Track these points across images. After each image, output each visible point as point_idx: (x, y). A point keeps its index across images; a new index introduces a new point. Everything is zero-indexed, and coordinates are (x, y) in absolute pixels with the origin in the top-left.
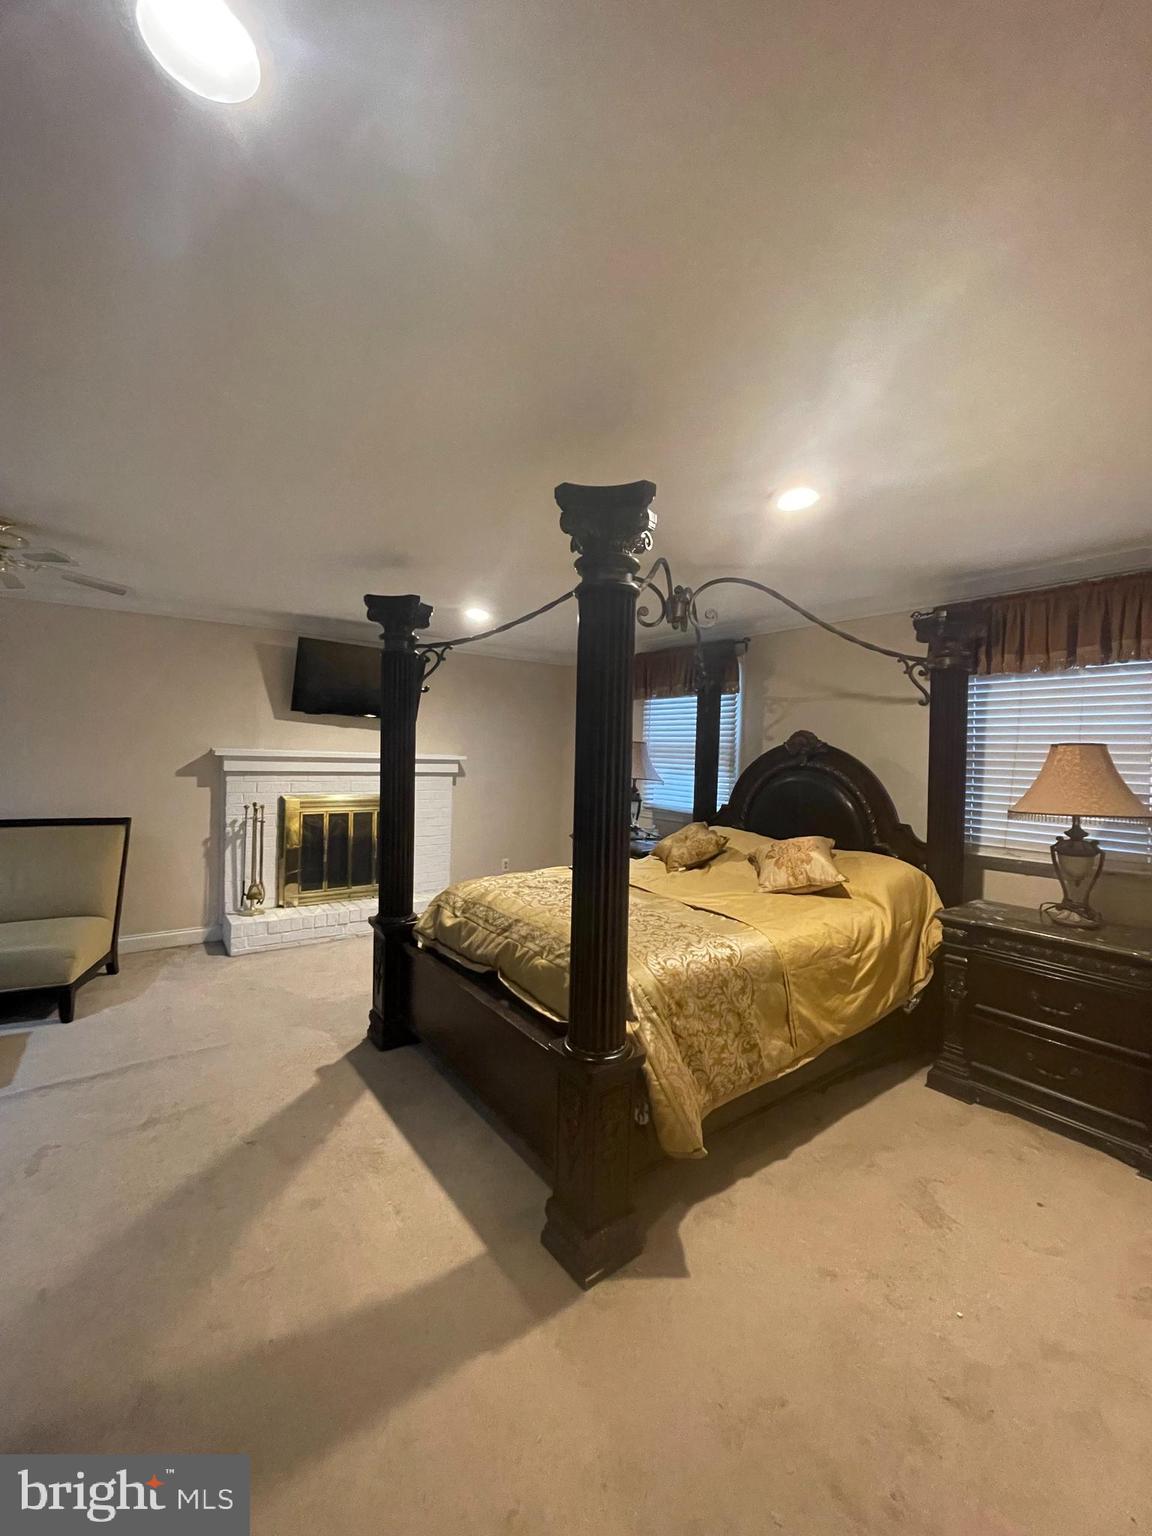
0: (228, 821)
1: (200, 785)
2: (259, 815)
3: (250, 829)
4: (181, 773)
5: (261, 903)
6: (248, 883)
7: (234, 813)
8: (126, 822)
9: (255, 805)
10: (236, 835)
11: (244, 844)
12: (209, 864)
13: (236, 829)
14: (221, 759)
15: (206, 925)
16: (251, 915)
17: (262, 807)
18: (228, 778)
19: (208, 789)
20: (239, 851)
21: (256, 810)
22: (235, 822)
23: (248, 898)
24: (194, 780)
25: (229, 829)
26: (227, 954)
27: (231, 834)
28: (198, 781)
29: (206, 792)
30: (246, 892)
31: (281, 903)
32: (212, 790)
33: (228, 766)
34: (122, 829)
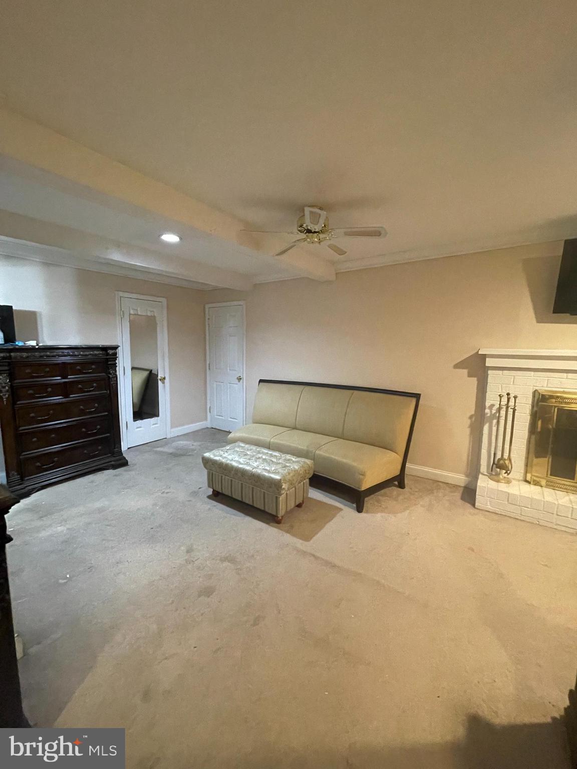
0: (488, 404)
1: (470, 375)
2: (512, 403)
3: (503, 413)
4: (456, 366)
5: (508, 474)
6: (499, 456)
7: (491, 399)
8: (417, 396)
9: (508, 394)
10: (493, 416)
11: (498, 422)
12: (472, 433)
13: (494, 411)
14: (484, 357)
15: (467, 476)
16: (498, 481)
17: (515, 397)
18: (490, 372)
19: (476, 379)
20: (494, 429)
21: (508, 399)
22: (493, 405)
23: (497, 467)
24: (465, 371)
25: (487, 411)
26: (474, 505)
27: (489, 415)
28: (469, 373)
29: (474, 381)
30: (496, 463)
31: (528, 478)
32: (478, 380)
33: (489, 362)
34: (414, 401)
